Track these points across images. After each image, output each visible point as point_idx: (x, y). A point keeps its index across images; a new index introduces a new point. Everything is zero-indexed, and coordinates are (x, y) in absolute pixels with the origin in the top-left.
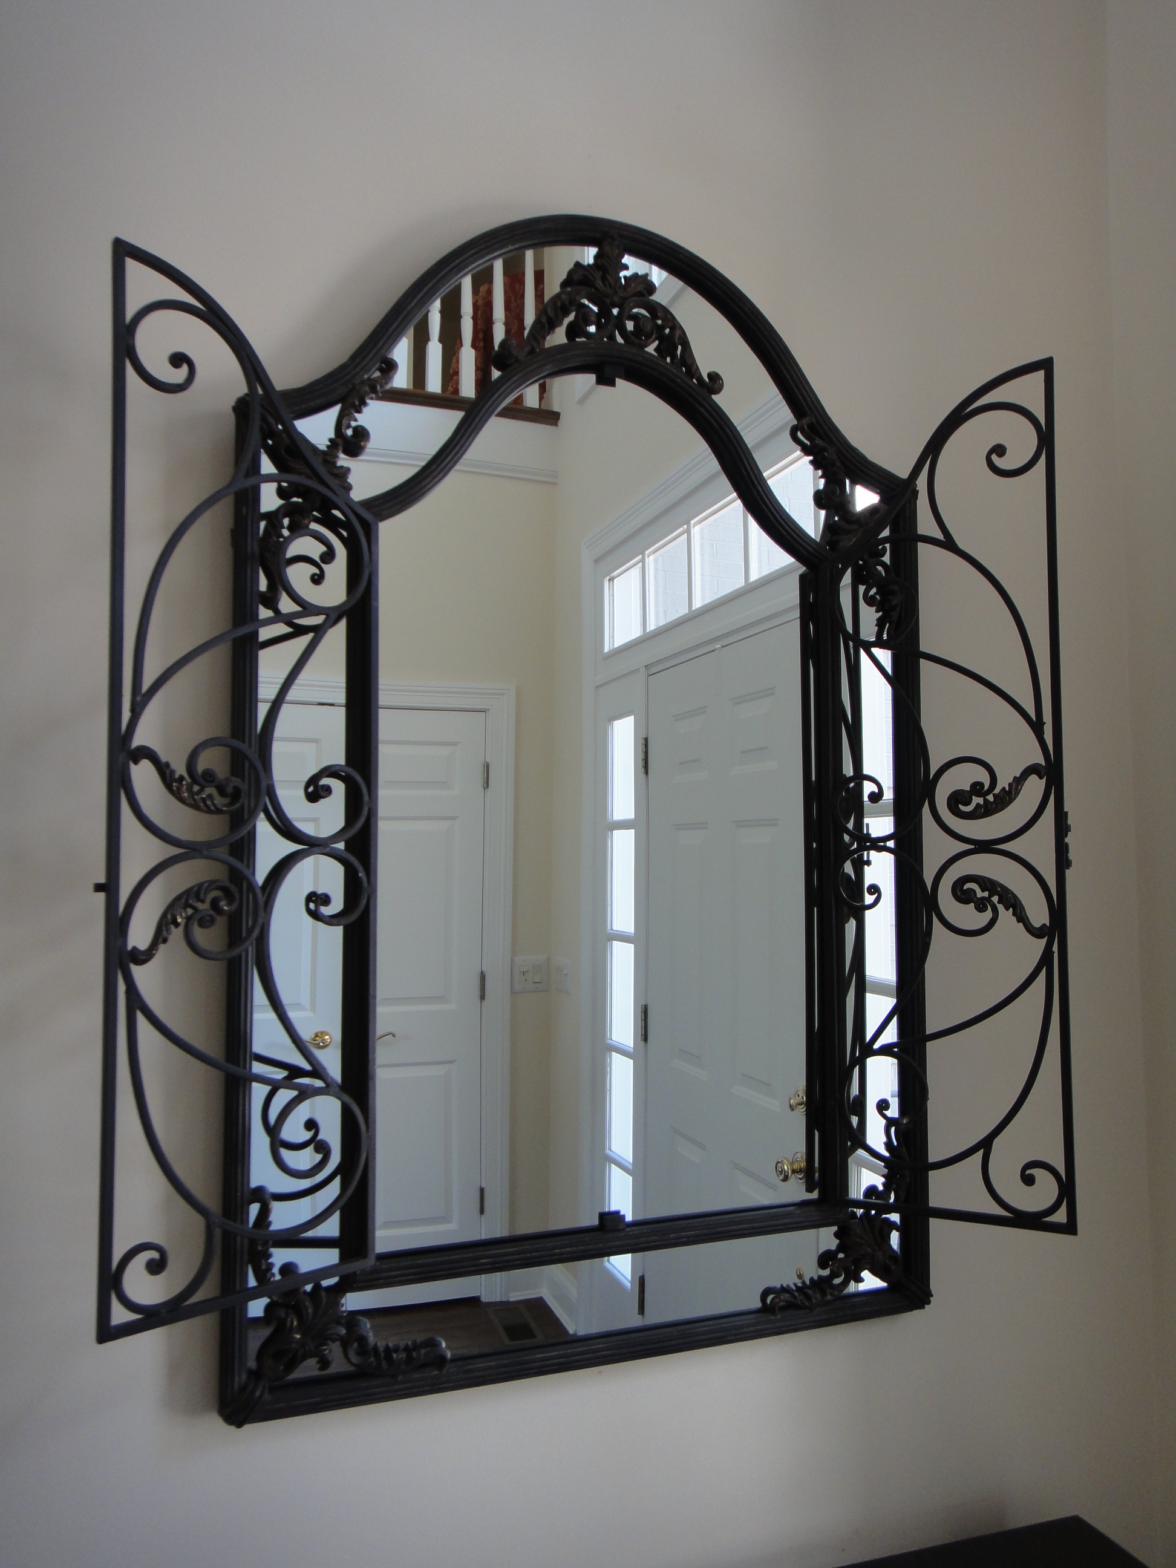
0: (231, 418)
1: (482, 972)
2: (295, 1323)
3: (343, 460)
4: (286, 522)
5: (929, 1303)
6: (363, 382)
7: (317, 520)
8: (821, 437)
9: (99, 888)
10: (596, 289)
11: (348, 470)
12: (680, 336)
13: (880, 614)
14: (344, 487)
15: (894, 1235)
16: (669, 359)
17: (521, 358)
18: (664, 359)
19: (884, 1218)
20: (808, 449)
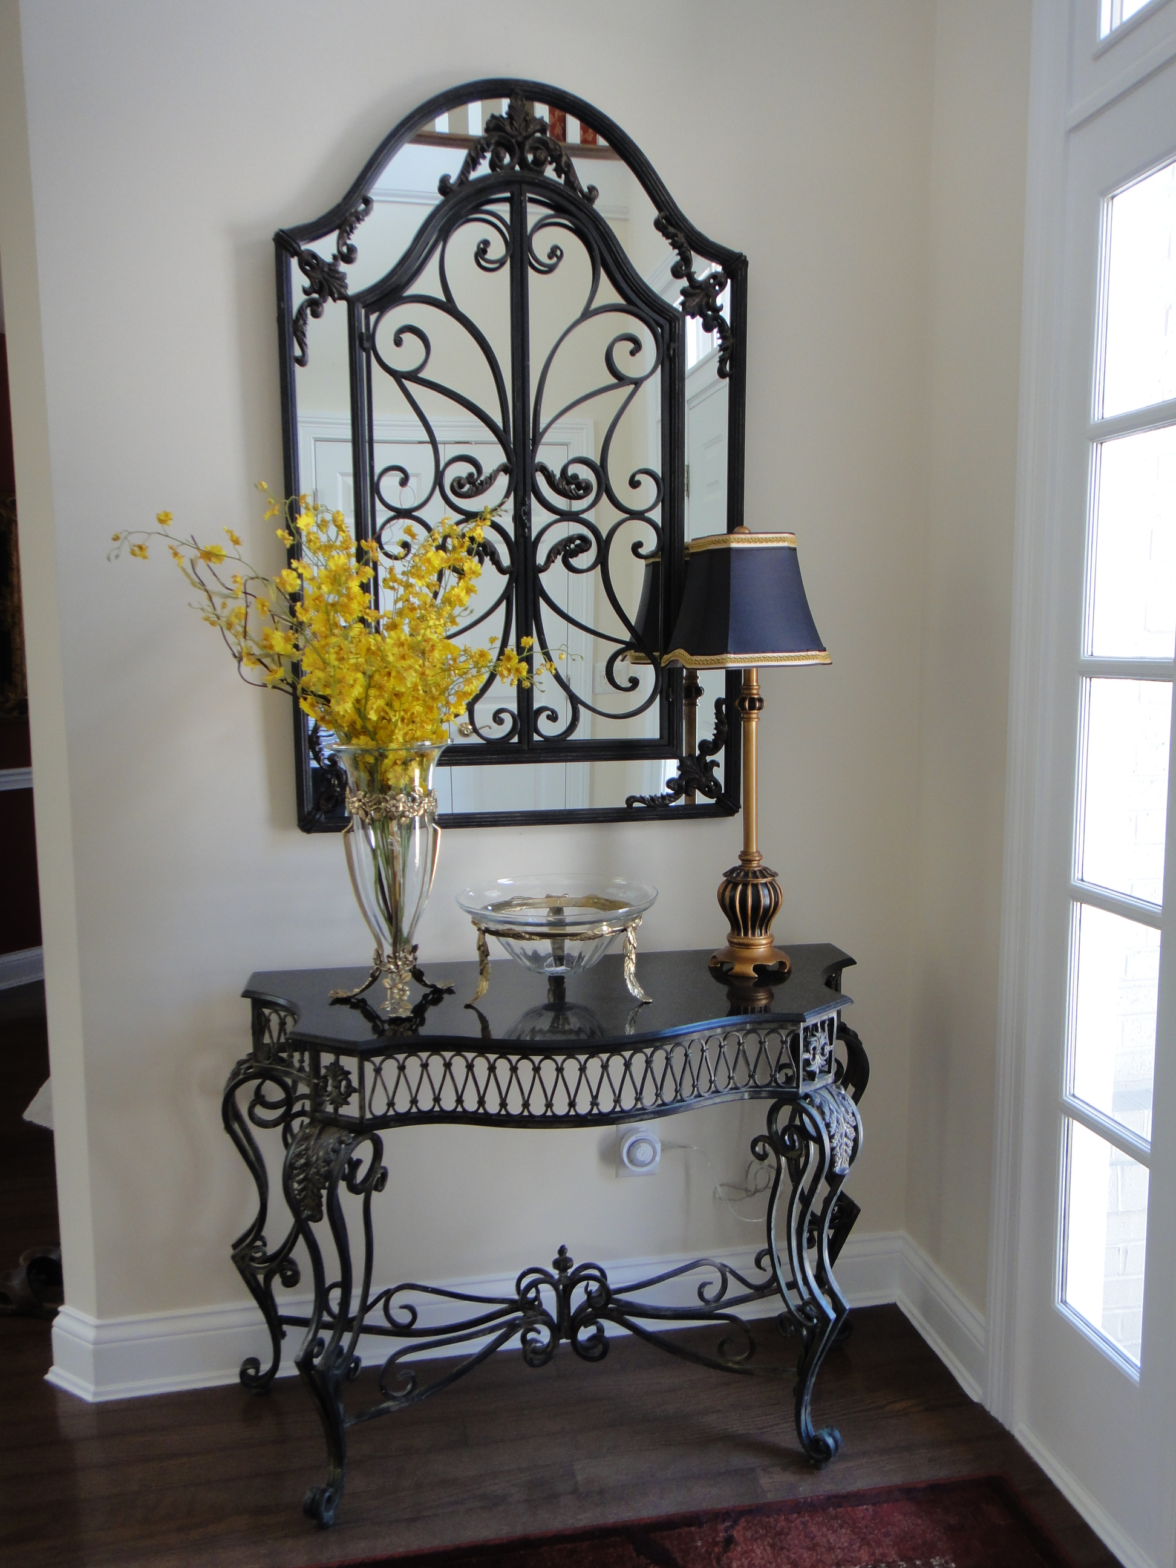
0: (273, 244)
2: (336, 783)
3: (343, 267)
4: (308, 310)
5: (738, 811)
6: (351, 215)
8: (673, 226)
11: (345, 274)
12: (566, 162)
13: (722, 353)
14: (341, 286)
15: (715, 770)
16: (563, 176)
17: (454, 188)
18: (560, 177)
19: (709, 759)
20: (666, 235)
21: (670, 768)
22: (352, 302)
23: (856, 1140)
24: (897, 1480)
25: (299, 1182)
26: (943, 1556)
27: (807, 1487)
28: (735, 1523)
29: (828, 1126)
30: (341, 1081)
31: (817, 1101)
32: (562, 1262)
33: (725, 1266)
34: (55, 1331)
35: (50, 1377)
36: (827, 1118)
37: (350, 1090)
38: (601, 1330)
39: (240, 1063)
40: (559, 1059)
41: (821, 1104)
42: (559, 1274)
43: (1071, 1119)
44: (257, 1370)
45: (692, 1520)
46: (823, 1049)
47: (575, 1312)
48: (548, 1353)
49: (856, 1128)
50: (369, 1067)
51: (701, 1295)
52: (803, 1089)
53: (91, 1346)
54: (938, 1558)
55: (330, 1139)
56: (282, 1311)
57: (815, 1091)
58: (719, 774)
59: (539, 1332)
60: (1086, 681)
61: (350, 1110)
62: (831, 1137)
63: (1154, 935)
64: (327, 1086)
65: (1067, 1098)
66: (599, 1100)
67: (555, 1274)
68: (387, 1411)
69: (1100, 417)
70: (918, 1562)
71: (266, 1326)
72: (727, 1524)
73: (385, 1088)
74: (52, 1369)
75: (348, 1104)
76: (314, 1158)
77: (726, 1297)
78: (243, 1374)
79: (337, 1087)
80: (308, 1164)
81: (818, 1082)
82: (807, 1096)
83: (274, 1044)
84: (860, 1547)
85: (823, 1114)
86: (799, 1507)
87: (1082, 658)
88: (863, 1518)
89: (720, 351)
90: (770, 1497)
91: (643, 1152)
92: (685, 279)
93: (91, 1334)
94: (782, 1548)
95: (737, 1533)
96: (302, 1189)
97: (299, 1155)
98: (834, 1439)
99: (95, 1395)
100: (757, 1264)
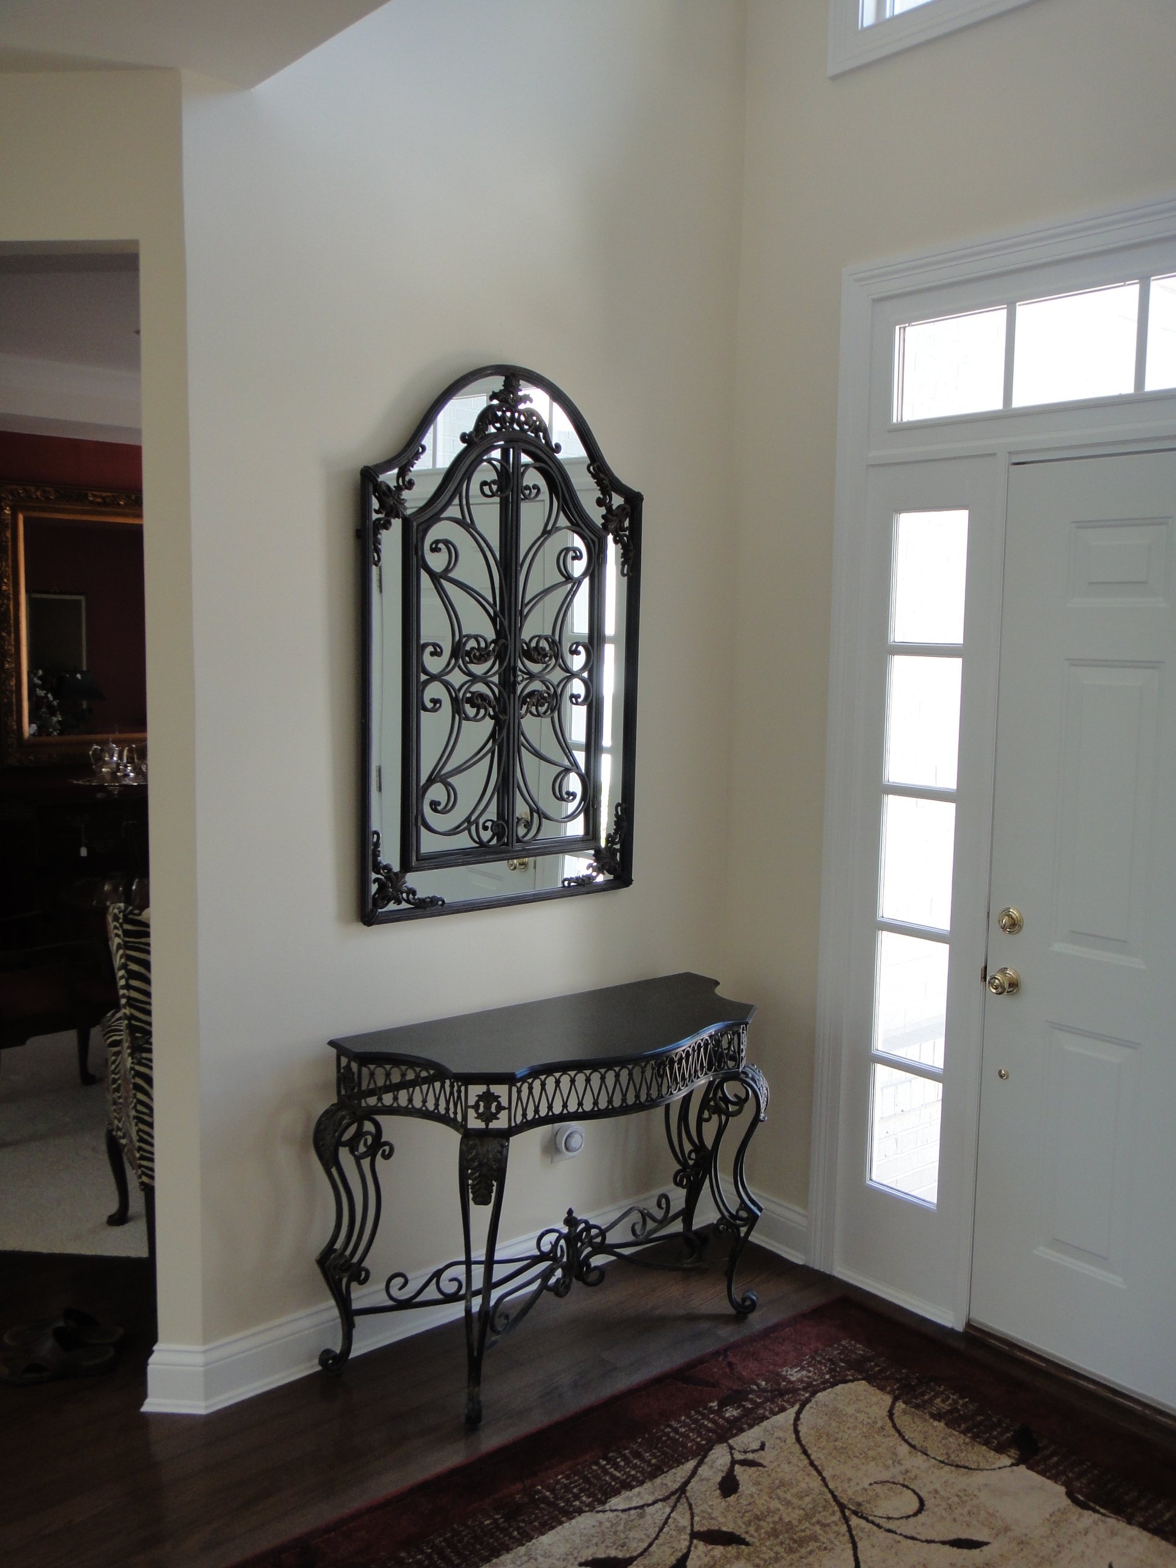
3: (403, 493)
5: (631, 884)
6: (410, 455)
8: (603, 473)
10: (510, 404)
11: (405, 500)
13: (623, 559)
17: (471, 439)
20: (594, 476)
22: (407, 523)
25: (473, 1180)
27: (746, 1330)
28: (726, 1355)
29: (759, 1089)
30: (492, 1103)
31: (750, 1075)
32: (570, 1220)
33: (643, 1209)
34: (151, 1369)
36: (758, 1084)
37: (500, 1108)
41: (753, 1076)
42: (569, 1229)
43: (876, 1063)
44: (332, 1357)
50: (514, 1089)
51: (633, 1230)
52: (741, 1068)
53: (201, 1369)
54: (843, 1340)
55: (493, 1145)
56: (355, 1306)
57: (744, 1069)
58: (619, 858)
60: (885, 796)
61: (501, 1123)
62: (762, 1096)
64: (479, 1109)
65: (874, 1052)
67: (566, 1230)
71: (340, 1321)
72: (722, 1357)
73: (522, 1104)
74: (148, 1400)
75: (498, 1119)
76: (485, 1161)
77: (647, 1230)
78: (322, 1363)
79: (488, 1107)
80: (481, 1165)
82: (745, 1073)
86: (753, 1339)
87: (884, 783)
88: (791, 1334)
89: (622, 558)
90: (733, 1339)
91: (576, 1141)
92: (604, 508)
93: (199, 1359)
95: (731, 1359)
96: (477, 1184)
97: (473, 1160)
98: (755, 1295)
99: (207, 1407)
100: (659, 1205)
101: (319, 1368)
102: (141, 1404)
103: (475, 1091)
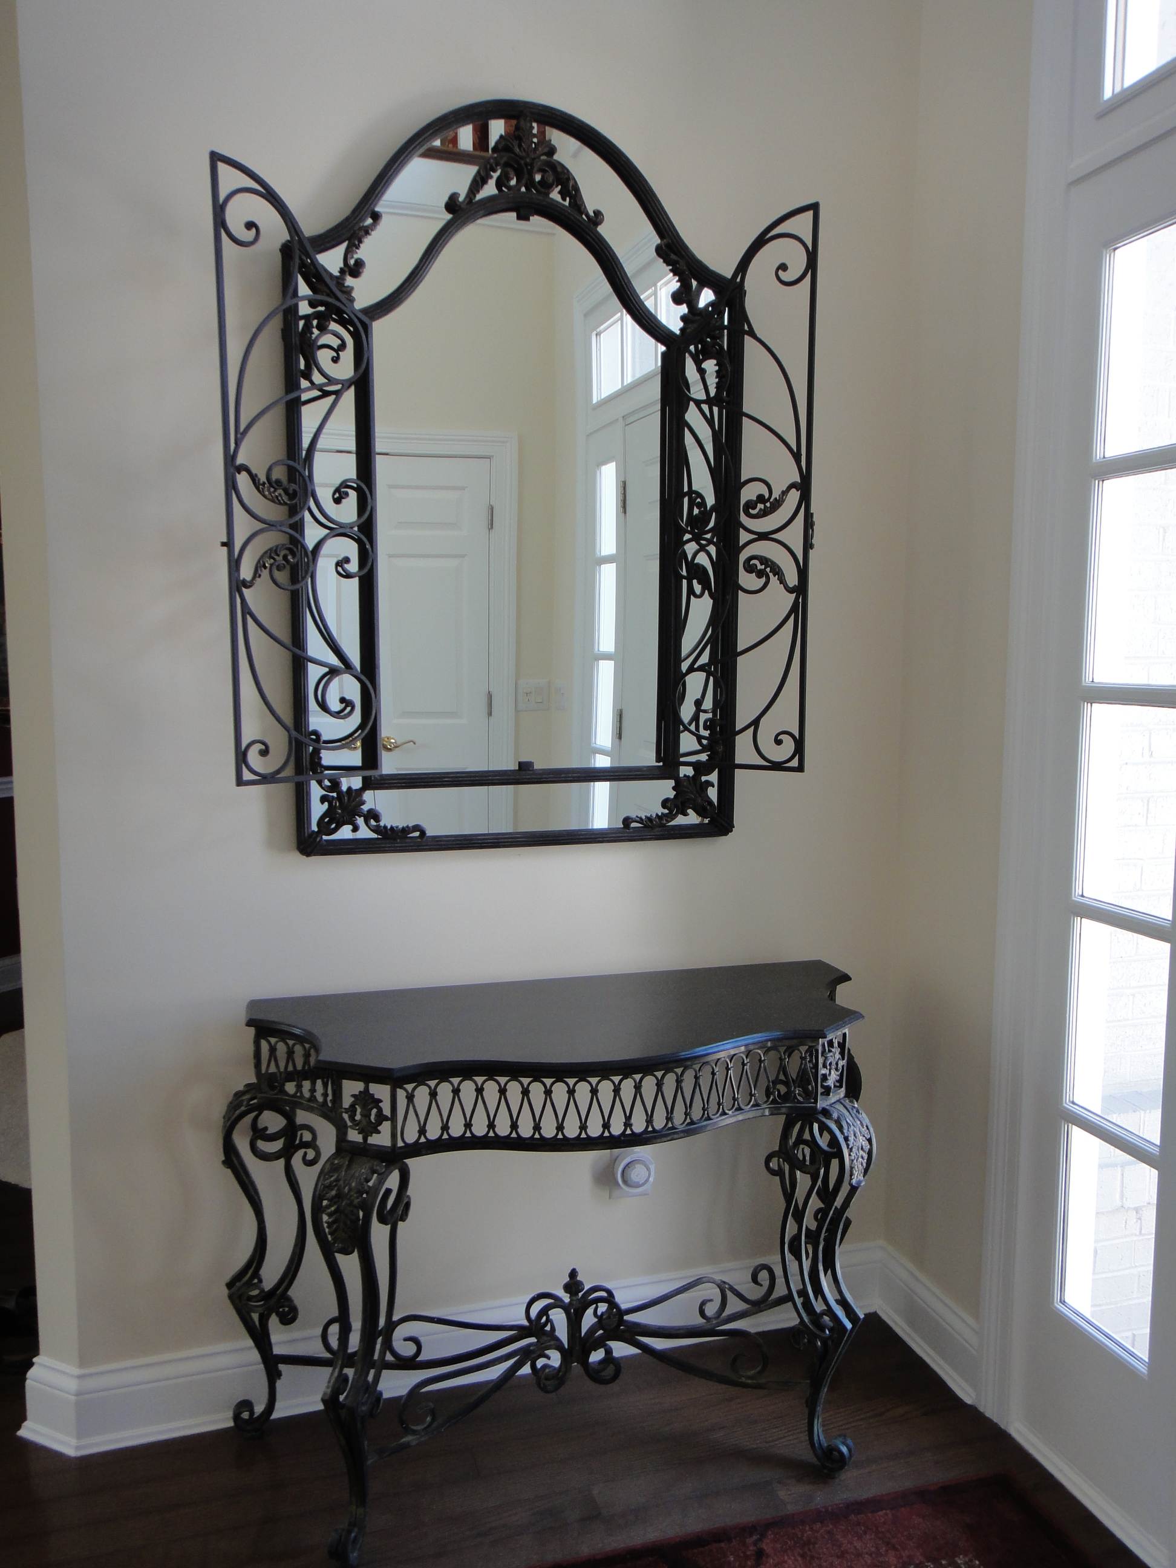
0: (279, 255)
1: (489, 692)
2: (338, 804)
3: (349, 281)
4: (315, 322)
5: (731, 831)
6: (359, 228)
7: (335, 321)
8: (675, 254)
9: (224, 544)
10: (515, 153)
11: (352, 288)
12: (573, 186)
13: (720, 379)
14: (350, 300)
15: (710, 789)
16: (568, 199)
17: (463, 206)
18: (564, 200)
19: (704, 779)
20: (667, 262)
21: (666, 788)
23: (870, 1153)
24: (908, 1484)
25: (330, 1215)
26: (966, 1555)
27: (822, 1497)
28: (763, 1536)
29: (846, 1139)
30: (372, 1109)
31: (835, 1115)
32: (573, 1285)
33: (724, 1282)
34: (28, 1383)
35: (23, 1433)
36: (845, 1131)
37: (381, 1118)
38: (609, 1352)
39: (238, 1095)
40: (594, 1080)
41: (838, 1117)
42: (570, 1298)
43: (1070, 1125)
44: (252, 1412)
45: (719, 1536)
46: (837, 1064)
47: (585, 1333)
48: (559, 1377)
49: (870, 1141)
50: (401, 1095)
51: (702, 1313)
52: (821, 1104)
53: (73, 1398)
54: (961, 1557)
55: (361, 1169)
56: (277, 1350)
57: (831, 1105)
58: (713, 793)
59: (549, 1358)
60: (1087, 706)
61: (382, 1138)
62: (851, 1150)
63: (1164, 948)
64: (355, 1115)
65: (1067, 1104)
66: (633, 1121)
67: (566, 1298)
68: (407, 1446)
69: (1102, 456)
70: (944, 1562)
71: (262, 1366)
72: (755, 1537)
73: (417, 1115)
74: (25, 1424)
75: (379, 1132)
76: (347, 1189)
77: (725, 1314)
78: (237, 1417)
79: (366, 1115)
80: (339, 1196)
81: (833, 1096)
82: (826, 1112)
83: (281, 1073)
84: (887, 1551)
85: (841, 1128)
86: (820, 1516)
87: (1084, 684)
88: (884, 1523)
89: (718, 378)
90: (791, 1509)
91: (638, 1174)
92: (685, 305)
93: (72, 1385)
94: (812, 1557)
95: (767, 1546)
96: (334, 1222)
97: (330, 1187)
98: (848, 1447)
99: (77, 1448)
100: (755, 1279)
101: (231, 1424)
102: (19, 1427)
103: (351, 1088)
